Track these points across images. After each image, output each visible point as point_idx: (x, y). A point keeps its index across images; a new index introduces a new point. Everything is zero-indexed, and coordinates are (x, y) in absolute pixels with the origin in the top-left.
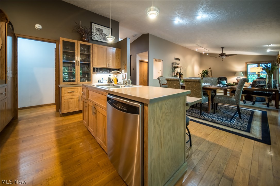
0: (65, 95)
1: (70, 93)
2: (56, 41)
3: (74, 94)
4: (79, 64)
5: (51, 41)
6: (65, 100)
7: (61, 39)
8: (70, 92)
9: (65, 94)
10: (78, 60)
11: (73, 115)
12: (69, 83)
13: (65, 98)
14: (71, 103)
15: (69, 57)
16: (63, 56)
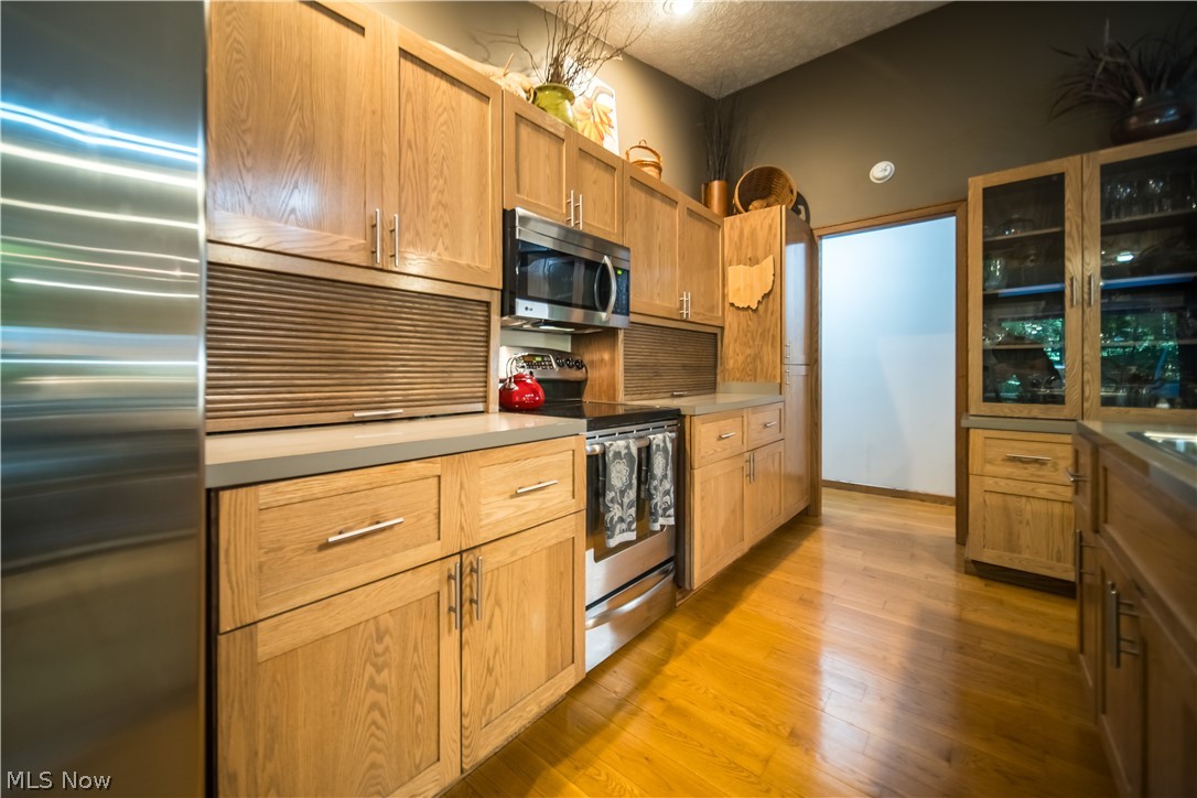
0: (989, 468)
1: (1020, 465)
2: (951, 206)
3: (1046, 472)
4: (1096, 296)
5: (933, 210)
6: (988, 496)
7: (976, 186)
8: (1020, 460)
9: (989, 462)
10: (1087, 274)
11: (1038, 594)
12: (1021, 412)
13: (990, 483)
14: (1028, 523)
15: (1029, 264)
16: (986, 267)
